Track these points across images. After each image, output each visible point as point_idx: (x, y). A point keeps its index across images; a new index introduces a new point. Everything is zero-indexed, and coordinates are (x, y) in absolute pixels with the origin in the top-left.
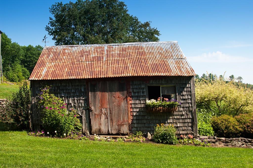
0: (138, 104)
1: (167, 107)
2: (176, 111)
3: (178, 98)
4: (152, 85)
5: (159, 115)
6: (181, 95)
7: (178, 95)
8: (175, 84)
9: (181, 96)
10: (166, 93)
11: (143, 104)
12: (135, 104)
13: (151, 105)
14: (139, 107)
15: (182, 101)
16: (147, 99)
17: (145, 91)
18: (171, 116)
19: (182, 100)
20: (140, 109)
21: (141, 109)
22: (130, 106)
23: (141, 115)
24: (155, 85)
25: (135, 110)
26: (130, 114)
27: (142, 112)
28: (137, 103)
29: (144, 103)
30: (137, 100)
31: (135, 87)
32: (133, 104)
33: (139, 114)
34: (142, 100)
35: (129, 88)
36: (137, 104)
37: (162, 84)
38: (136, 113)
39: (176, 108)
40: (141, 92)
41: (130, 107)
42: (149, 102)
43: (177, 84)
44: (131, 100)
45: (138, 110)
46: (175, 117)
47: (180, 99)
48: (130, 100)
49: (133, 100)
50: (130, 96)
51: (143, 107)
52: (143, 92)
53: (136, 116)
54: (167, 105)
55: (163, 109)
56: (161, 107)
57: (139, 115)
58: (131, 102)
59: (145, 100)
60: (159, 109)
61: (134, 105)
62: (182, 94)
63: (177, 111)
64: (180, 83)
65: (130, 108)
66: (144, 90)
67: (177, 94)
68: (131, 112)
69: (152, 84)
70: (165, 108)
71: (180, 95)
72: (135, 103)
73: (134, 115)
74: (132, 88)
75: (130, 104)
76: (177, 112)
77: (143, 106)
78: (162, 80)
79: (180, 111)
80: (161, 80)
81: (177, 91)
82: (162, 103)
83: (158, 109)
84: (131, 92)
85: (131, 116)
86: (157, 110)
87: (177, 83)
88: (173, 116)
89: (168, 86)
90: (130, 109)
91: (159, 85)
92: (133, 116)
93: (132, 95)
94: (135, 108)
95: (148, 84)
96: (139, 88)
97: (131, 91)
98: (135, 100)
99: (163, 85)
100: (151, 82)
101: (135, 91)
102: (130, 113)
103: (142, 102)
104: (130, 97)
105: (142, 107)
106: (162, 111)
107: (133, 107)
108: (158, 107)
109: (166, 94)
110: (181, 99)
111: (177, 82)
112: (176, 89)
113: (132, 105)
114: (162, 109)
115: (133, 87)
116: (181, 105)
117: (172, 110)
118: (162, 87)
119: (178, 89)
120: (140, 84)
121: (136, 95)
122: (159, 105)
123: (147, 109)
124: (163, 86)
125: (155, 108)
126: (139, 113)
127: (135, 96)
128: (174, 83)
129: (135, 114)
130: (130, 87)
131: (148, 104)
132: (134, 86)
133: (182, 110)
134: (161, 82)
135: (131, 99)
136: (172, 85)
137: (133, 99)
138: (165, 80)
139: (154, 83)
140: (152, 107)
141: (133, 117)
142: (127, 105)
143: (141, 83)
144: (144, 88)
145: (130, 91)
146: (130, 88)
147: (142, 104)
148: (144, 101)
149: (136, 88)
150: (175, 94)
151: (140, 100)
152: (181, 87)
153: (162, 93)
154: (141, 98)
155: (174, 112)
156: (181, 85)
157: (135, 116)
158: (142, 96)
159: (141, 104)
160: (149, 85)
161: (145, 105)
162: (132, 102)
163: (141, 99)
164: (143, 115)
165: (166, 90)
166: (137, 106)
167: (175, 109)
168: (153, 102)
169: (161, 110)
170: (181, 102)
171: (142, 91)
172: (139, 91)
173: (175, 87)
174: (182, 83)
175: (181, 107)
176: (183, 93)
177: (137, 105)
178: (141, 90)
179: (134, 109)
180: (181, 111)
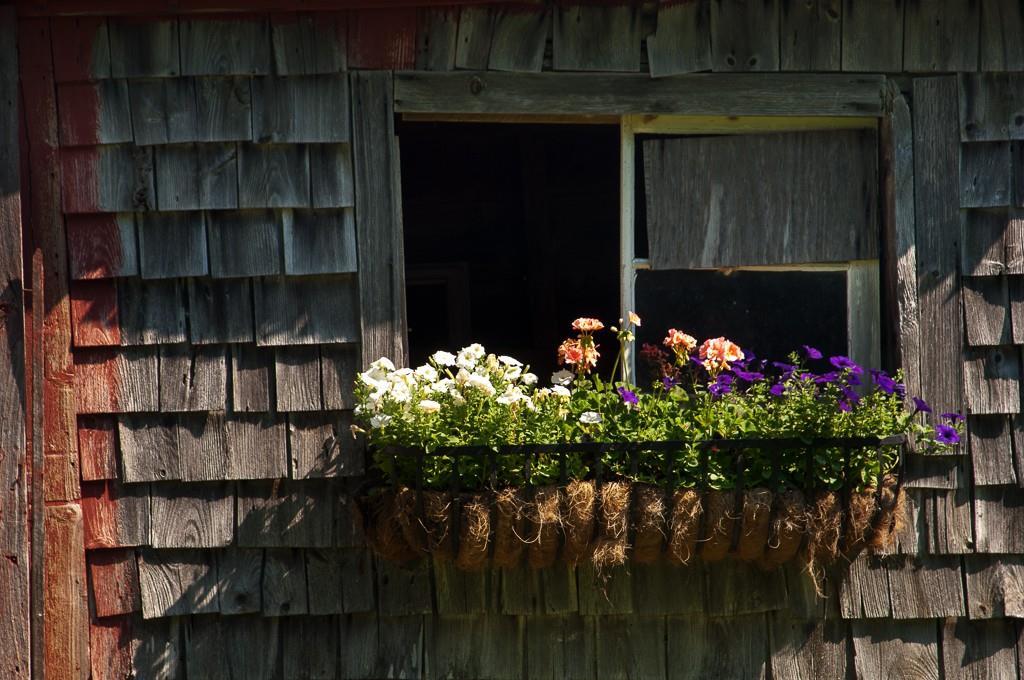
0: (219, 422)
1: (703, 489)
2: (875, 562)
3: (929, 334)
4: (476, 108)
5: (578, 621)
6: (978, 284)
7: (924, 289)
8: (872, 97)
9: (968, 292)
10: (711, 237)
11: (305, 420)
12: (167, 421)
13: (441, 450)
14: (237, 472)
15: (993, 393)
16: (374, 337)
17: (345, 202)
18: (799, 647)
19: (990, 376)
20: (254, 518)
21: (283, 515)
22: (85, 458)
23: (274, 612)
24: (519, 107)
25: (166, 526)
26: (71, 597)
27: (294, 557)
28: (203, 405)
29: (335, 401)
30: (210, 353)
31: (182, 129)
32: (137, 420)
33: (241, 599)
34: (289, 354)
35: (66, 150)
36: (197, 422)
37: (642, 88)
38: (186, 574)
39: (868, 504)
40: (272, 215)
41: (90, 473)
42: (401, 394)
43: (908, 94)
44: (105, 353)
45: (218, 526)
46: (861, 658)
47: (950, 348)
48: (84, 355)
49: (136, 352)
50: (78, 289)
51: (314, 485)
52: (315, 225)
53: (183, 623)
54: (723, 449)
55: (635, 512)
56: (602, 477)
57: (229, 610)
58: (95, 390)
59: (350, 360)
60: (563, 508)
61: (152, 436)
62: (988, 266)
63: (897, 561)
64: (968, 78)
65: (90, 489)
66: (333, 187)
67: (907, 264)
68: (98, 556)
69: (477, 90)
70: (670, 504)
71: (965, 281)
72: (172, 405)
73: (152, 610)
74: (129, 151)
75: (87, 421)
76: (901, 579)
77: (305, 453)
78: (654, 29)
79: (948, 561)
80: (621, 14)
81: (902, 217)
82: (632, 418)
83: (547, 513)
84: (110, 217)
85: (99, 621)
86: (529, 527)
87: (907, 82)
88: (834, 652)
89: (748, 124)
90: (88, 514)
91: (592, 109)
92: (129, 623)
93: (128, 268)
94: (174, 490)
95: (401, 91)
96: (247, 146)
97: (107, 206)
98: (171, 352)
99: (660, 108)
100: (462, 61)
101: (171, 198)
102: (76, 572)
103: (294, 391)
104: (81, 307)
105: (286, 485)
106: (619, 551)
107: (131, 476)
108: (560, 480)
109: (706, 264)
110: (974, 352)
111: (914, 64)
112: (884, 171)
113: (125, 432)
114: (615, 520)
115: (149, 140)
116: (965, 464)
117: (802, 539)
118: (640, 139)
119: (929, 175)
120: (267, 86)
121: (199, 263)
122: (562, 447)
123: (370, 517)
124: (664, 124)
125: (507, 496)
126: (245, 584)
127: (176, 290)
128: (864, 79)
129: (158, 594)
130: (87, 129)
131: (379, 421)
132: (165, 111)
133: (996, 548)
134: (620, 58)
135: (108, 338)
136: (830, 111)
137: (140, 327)
138: (702, 20)
139: (502, 63)
140: (445, 485)
141: (123, 643)
142: (21, 442)
143: (282, 70)
144: (324, 153)
145: (79, 206)
146: (90, 148)
147: (286, 418)
148: (329, 369)
149: (195, 147)
150: (874, 267)
151: (261, 359)
152: (970, 150)
153: (641, 251)
154: (288, 327)
155: (836, 577)
156: (981, 111)
157: (161, 625)
158: (303, 289)
159: (268, 418)
160: (425, 106)
161: (345, 440)
162: (114, 383)
163: (277, 341)
164: (307, 621)
165: (716, 193)
166: (201, 458)
167: (860, 525)
168: (462, 390)
169: (598, 531)
170: (978, 402)
171: (290, 201)
172: (247, 202)
173: (872, 141)
174: (996, 66)
175: (968, 493)
176: (1006, 255)
177: (210, 437)
178: (276, 189)
179: (160, 507)
180: (978, 562)
